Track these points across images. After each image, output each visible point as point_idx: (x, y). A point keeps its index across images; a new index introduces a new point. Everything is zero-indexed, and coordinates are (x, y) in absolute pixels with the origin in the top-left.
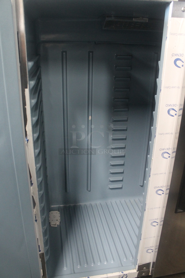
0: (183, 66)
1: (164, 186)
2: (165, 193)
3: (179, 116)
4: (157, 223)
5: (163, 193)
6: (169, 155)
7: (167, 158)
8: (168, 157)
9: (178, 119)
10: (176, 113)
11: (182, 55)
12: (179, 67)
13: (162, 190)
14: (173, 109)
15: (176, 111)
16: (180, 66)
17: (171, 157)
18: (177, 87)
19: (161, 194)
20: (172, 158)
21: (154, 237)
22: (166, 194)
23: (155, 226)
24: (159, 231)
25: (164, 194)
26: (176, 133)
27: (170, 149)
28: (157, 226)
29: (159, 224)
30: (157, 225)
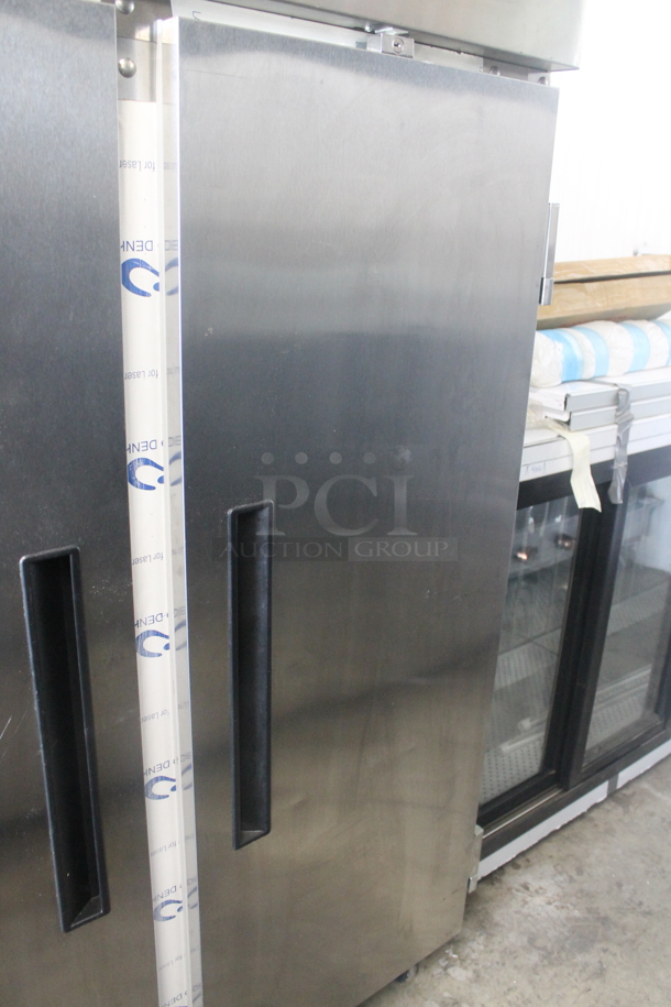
0: (156, 287)
1: (171, 763)
2: (179, 784)
3: (174, 484)
4: (178, 902)
5: (174, 789)
6: (167, 641)
7: (160, 655)
8: (162, 650)
9: (173, 496)
10: (161, 473)
11: (149, 247)
12: (144, 294)
13: (167, 779)
14: (147, 462)
15: (161, 468)
16: (148, 288)
17: (173, 647)
18: (147, 374)
19: (168, 792)
20: (177, 649)
21: (177, 959)
22: (186, 788)
23: (171, 918)
24: (191, 932)
25: (179, 788)
26: (174, 552)
27: (165, 618)
28: (181, 913)
29: (185, 904)
30: (179, 910)
